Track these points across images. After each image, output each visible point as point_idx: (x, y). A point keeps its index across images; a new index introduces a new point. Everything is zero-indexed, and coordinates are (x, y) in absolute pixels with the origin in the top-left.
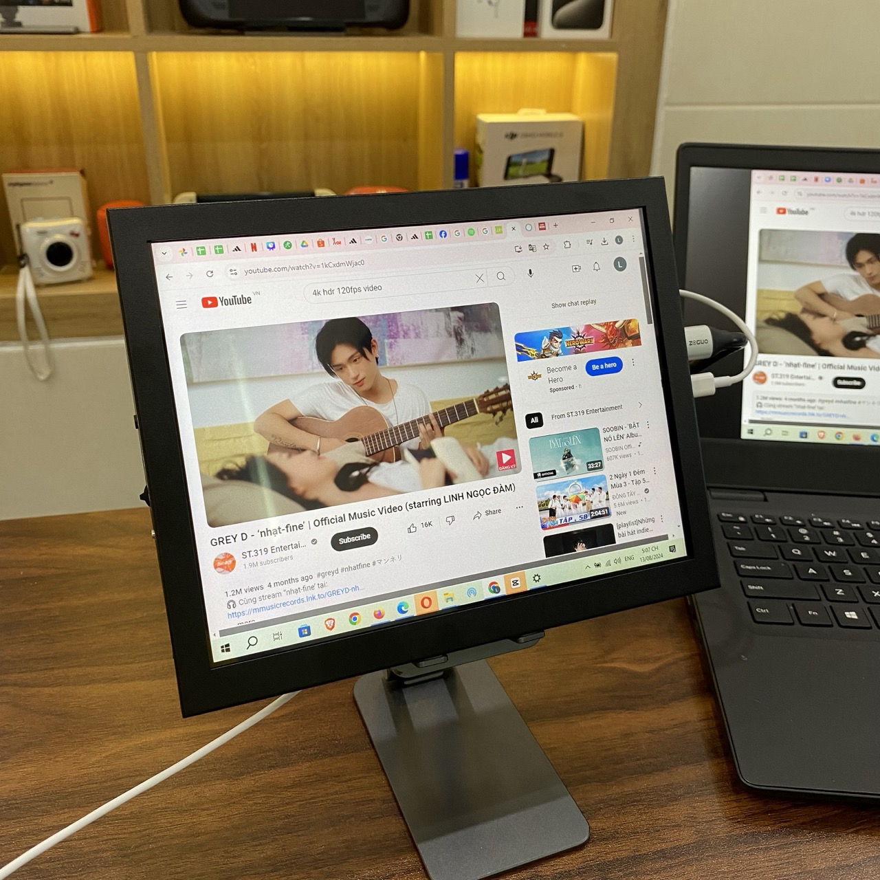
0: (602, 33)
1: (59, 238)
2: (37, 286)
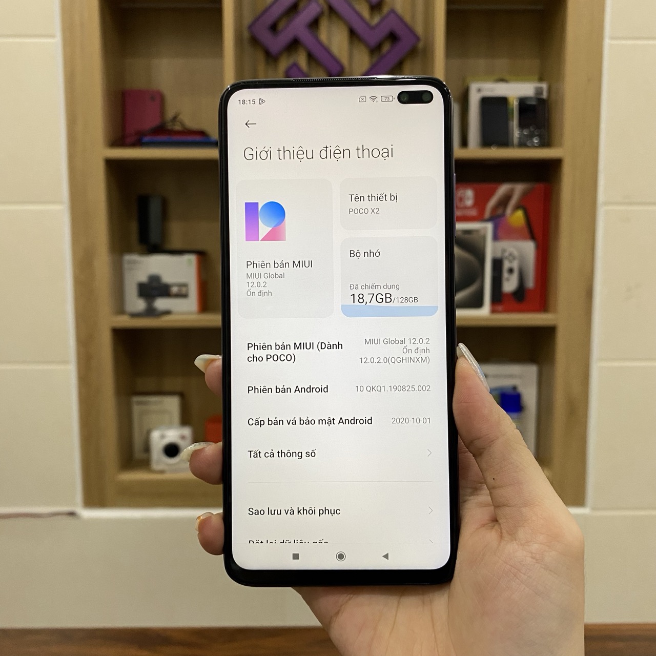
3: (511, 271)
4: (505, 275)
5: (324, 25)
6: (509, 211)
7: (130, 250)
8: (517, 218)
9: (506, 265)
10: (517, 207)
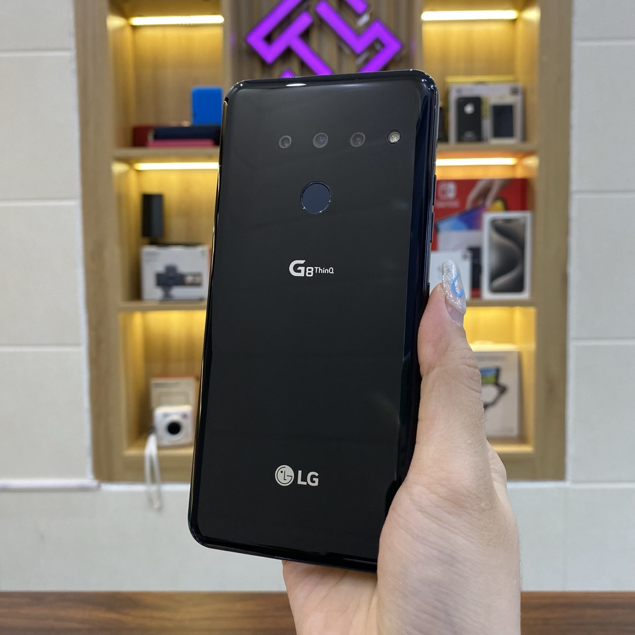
0: (525, 296)
1: (176, 418)
2: (160, 448)
5: (314, 36)
6: (489, 202)
8: (497, 208)
10: (497, 198)
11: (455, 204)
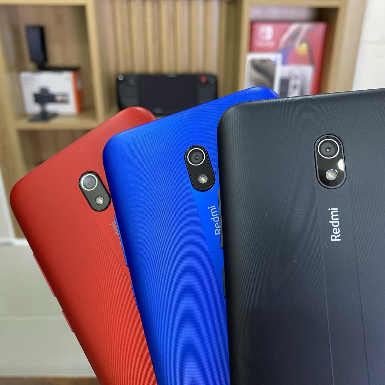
3: (295, 87)
4: (291, 89)
6: (297, 43)
7: (25, 70)
8: (302, 48)
9: (292, 83)
10: (303, 41)
11: (271, 44)
